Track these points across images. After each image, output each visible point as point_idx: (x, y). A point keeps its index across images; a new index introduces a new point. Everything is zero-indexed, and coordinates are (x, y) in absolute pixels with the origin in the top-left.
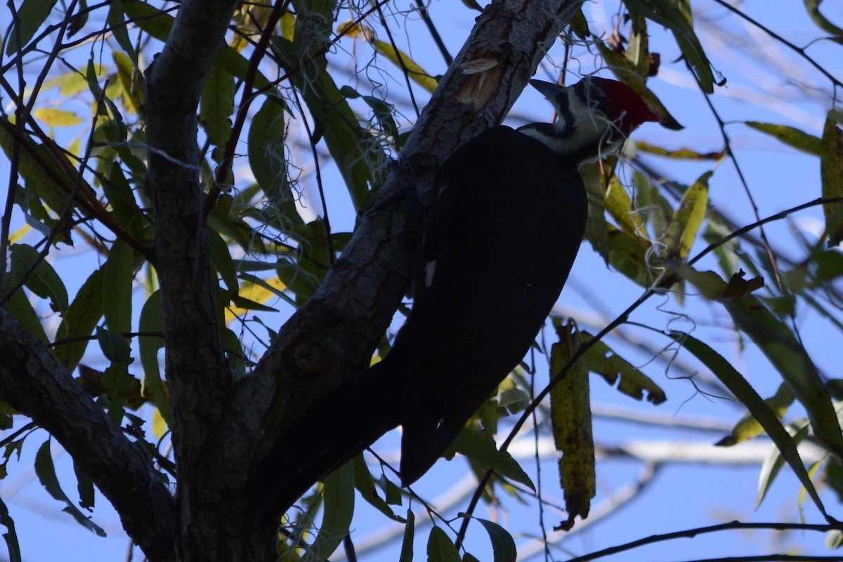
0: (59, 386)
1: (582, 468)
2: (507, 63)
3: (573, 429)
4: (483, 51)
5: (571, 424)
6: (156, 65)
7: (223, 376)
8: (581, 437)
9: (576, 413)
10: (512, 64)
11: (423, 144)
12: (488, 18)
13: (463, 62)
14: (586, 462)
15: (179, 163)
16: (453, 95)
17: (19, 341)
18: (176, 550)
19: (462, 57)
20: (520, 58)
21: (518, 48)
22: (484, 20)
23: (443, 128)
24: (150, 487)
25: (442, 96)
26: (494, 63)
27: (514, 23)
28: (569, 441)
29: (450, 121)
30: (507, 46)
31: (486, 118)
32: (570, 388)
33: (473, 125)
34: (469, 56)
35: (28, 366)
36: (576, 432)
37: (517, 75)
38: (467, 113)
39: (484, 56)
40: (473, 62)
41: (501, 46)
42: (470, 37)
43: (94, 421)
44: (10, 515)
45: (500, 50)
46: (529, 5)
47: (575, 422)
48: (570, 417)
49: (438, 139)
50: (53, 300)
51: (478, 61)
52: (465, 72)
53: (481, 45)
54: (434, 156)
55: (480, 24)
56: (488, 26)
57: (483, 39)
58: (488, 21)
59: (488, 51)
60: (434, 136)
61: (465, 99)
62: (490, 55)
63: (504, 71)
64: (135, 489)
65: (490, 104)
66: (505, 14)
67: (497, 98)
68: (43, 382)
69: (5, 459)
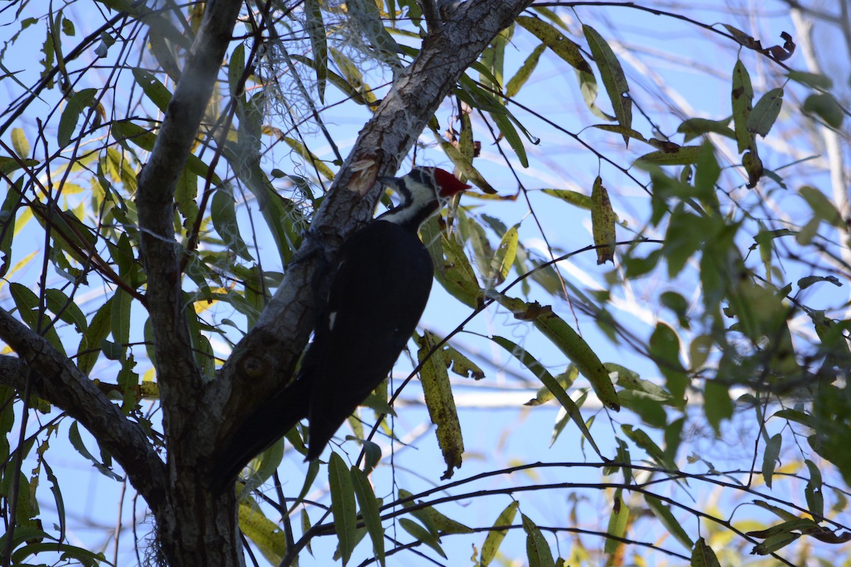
0: (83, 389)
1: (452, 434)
2: (381, 162)
3: (441, 408)
4: (365, 155)
5: (439, 405)
6: (143, 172)
7: (196, 381)
8: (448, 413)
9: (442, 397)
10: (384, 163)
11: (326, 219)
12: (367, 132)
13: (351, 163)
14: (454, 429)
15: (161, 238)
16: (345, 185)
17: (56, 359)
18: (167, 498)
19: (350, 159)
20: (389, 159)
21: (388, 152)
22: (364, 133)
23: (339, 208)
24: (148, 456)
25: (337, 187)
26: (372, 163)
27: (384, 135)
28: (440, 416)
29: (343, 203)
30: (380, 151)
31: (368, 200)
32: (435, 380)
33: (359, 205)
34: (355, 158)
35: (62, 376)
36: (444, 410)
37: (388, 171)
38: (355, 197)
39: (365, 158)
40: (358, 163)
41: (377, 151)
42: (355, 145)
43: (110, 412)
44: (54, 474)
45: (375, 154)
46: (394, 123)
47: (442, 403)
48: (438, 400)
49: (336, 216)
50: (77, 325)
51: (361, 162)
52: (353, 170)
53: (363, 151)
54: (334, 228)
55: (362, 136)
56: (367, 137)
57: (364, 146)
58: (367, 134)
59: (367, 155)
60: (333, 214)
61: (353, 188)
62: (369, 157)
63: (379, 168)
64: (137, 457)
65: (370, 191)
66: (378, 129)
67: (375, 186)
68: (73, 387)
69: (47, 437)
